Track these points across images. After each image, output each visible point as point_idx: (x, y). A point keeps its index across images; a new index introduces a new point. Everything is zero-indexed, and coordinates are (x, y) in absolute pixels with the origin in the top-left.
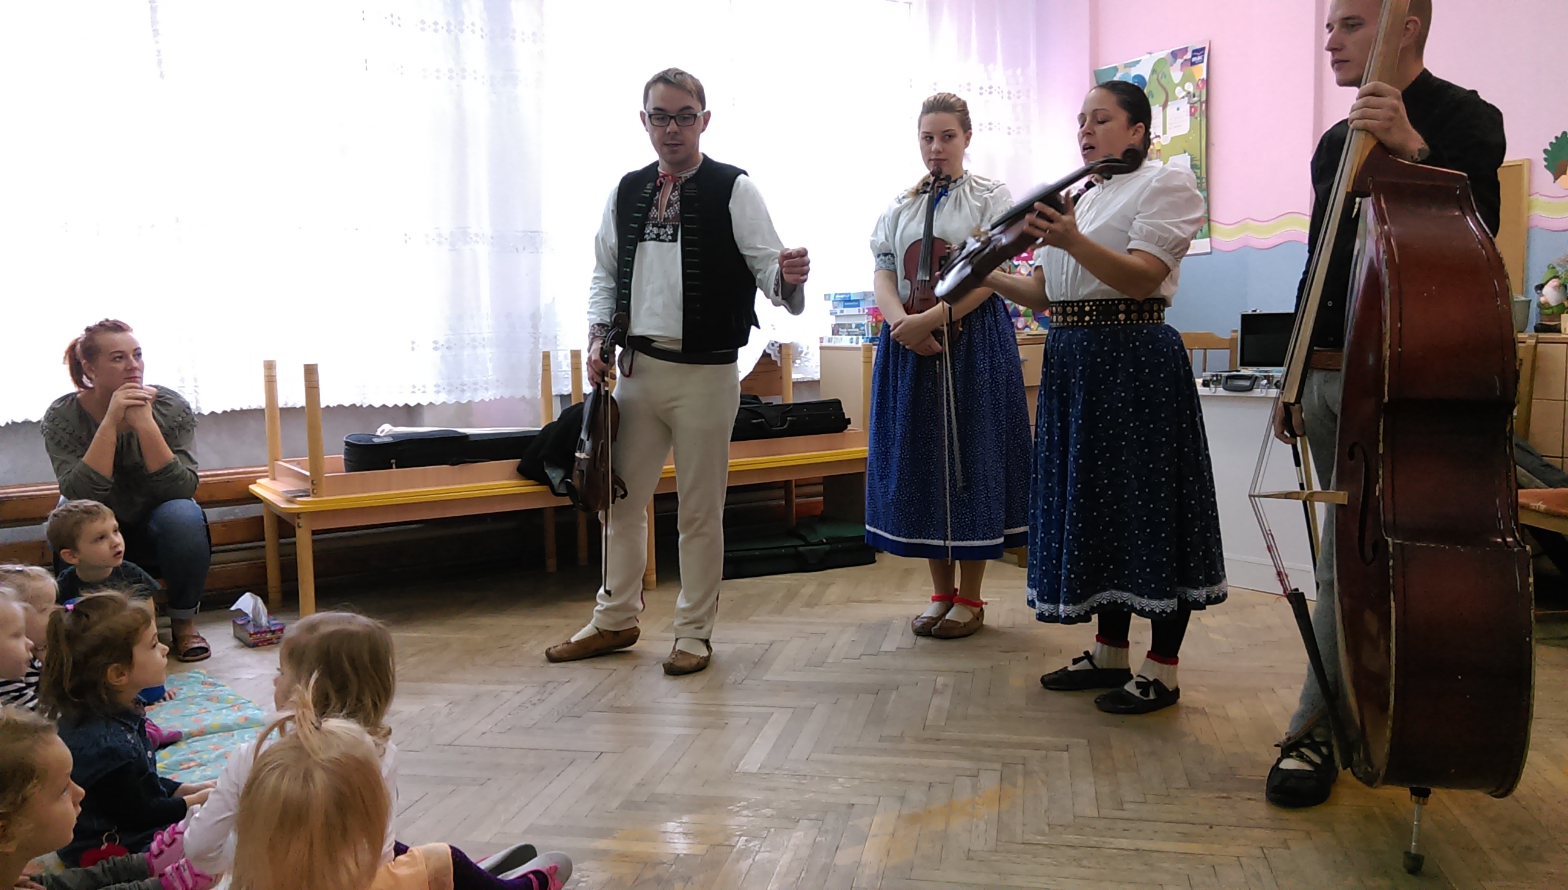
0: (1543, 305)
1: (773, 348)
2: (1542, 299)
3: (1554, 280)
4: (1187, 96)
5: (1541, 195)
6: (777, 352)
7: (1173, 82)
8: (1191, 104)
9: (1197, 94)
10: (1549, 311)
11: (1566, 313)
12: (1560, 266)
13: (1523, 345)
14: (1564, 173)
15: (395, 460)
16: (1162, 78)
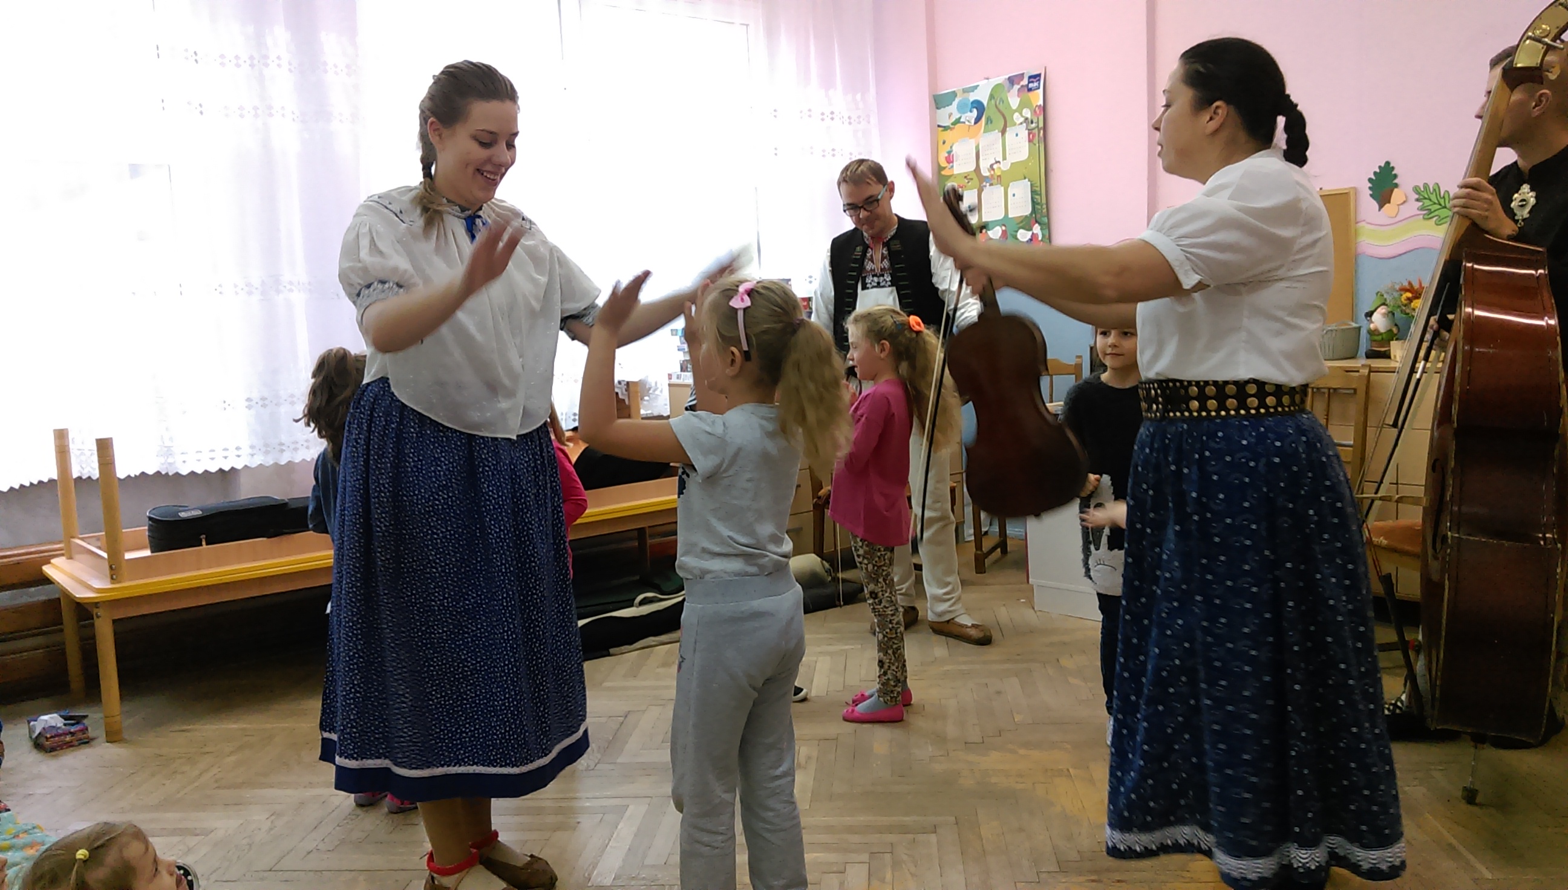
0: (1373, 331)
2: (1372, 326)
3: (1382, 307)
4: (1024, 122)
5: (1367, 223)
7: (1011, 107)
8: (1029, 130)
9: (1035, 120)
10: (1379, 338)
11: (1397, 339)
12: (1388, 293)
13: (1357, 374)
14: (1389, 202)
15: (204, 536)
16: (999, 103)
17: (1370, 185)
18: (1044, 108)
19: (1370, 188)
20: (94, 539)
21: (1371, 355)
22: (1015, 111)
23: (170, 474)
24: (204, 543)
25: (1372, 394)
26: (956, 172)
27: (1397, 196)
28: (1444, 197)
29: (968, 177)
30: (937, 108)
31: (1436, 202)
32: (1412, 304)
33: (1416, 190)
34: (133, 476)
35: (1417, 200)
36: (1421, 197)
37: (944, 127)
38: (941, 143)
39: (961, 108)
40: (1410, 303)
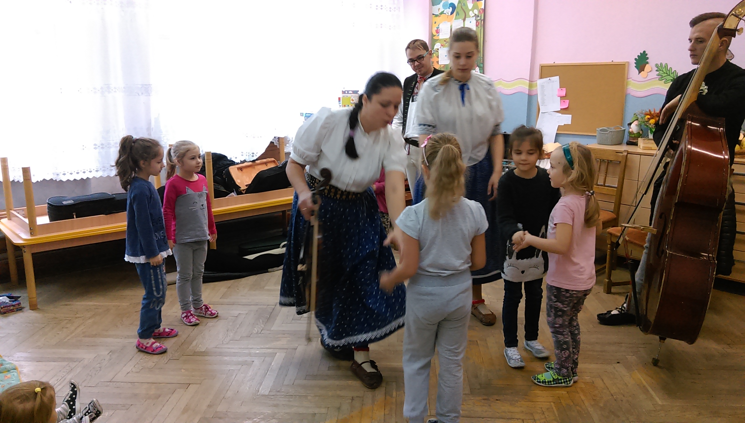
0: (631, 132)
1: (275, 139)
2: (630, 130)
3: (636, 121)
4: (475, 16)
5: (632, 80)
6: (277, 141)
7: (468, 8)
8: (476, 20)
9: (480, 16)
10: (633, 136)
11: (641, 137)
12: (639, 115)
13: (621, 154)
14: (644, 71)
15: (75, 213)
16: (463, 6)
17: (635, 62)
18: (484, 10)
19: (635, 63)
20: (22, 210)
21: (629, 143)
22: (470, 10)
23: (58, 181)
24: (75, 217)
25: (629, 163)
26: (440, 38)
27: (647, 68)
28: (669, 70)
29: (446, 41)
30: (433, 5)
31: (665, 72)
32: (650, 121)
33: (657, 65)
34: (39, 181)
35: (657, 71)
36: (659, 70)
37: (436, 15)
38: (434, 23)
39: (444, 6)
40: (649, 121)
